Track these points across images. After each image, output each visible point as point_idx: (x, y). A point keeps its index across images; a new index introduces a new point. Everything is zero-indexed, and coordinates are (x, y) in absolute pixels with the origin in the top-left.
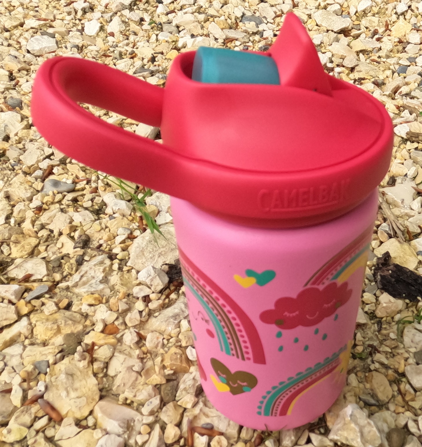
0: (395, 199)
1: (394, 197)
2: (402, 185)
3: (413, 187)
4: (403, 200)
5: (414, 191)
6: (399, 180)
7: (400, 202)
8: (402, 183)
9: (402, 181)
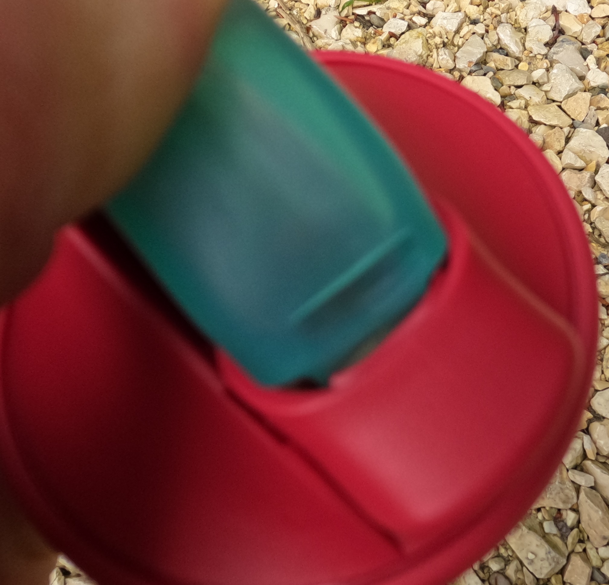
0: (319, 31)
1: (318, 29)
2: (326, 16)
3: (335, 16)
4: (326, 30)
5: (337, 20)
6: (323, 12)
7: (323, 33)
8: (326, 14)
9: (326, 12)
